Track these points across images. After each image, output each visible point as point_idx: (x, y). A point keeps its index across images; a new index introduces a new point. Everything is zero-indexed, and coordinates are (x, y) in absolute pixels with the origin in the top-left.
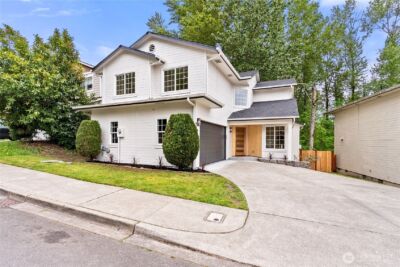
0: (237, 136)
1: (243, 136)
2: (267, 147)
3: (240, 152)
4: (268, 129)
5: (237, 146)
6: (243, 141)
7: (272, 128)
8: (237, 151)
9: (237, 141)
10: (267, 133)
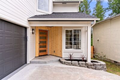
0: (40, 38)
1: (46, 38)
2: (67, 48)
3: (43, 53)
4: (67, 31)
5: (40, 47)
6: (45, 42)
7: (71, 31)
8: (40, 51)
9: (40, 42)
10: (67, 35)
